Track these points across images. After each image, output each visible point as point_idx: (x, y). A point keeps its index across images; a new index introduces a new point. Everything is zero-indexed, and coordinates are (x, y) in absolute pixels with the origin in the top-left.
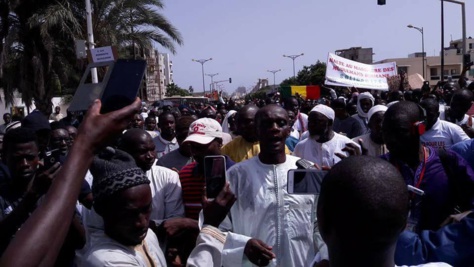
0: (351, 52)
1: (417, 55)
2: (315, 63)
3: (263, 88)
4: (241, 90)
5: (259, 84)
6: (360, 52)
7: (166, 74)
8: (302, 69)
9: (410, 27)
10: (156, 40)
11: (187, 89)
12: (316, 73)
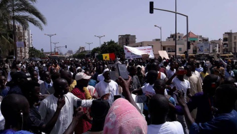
0: (126, 37)
1: (157, 40)
2: (109, 41)
3: (82, 52)
4: (70, 52)
5: (80, 49)
6: (130, 37)
7: (29, 41)
8: (103, 43)
9: (155, 26)
10: (30, 21)
11: (40, 50)
12: (110, 46)
